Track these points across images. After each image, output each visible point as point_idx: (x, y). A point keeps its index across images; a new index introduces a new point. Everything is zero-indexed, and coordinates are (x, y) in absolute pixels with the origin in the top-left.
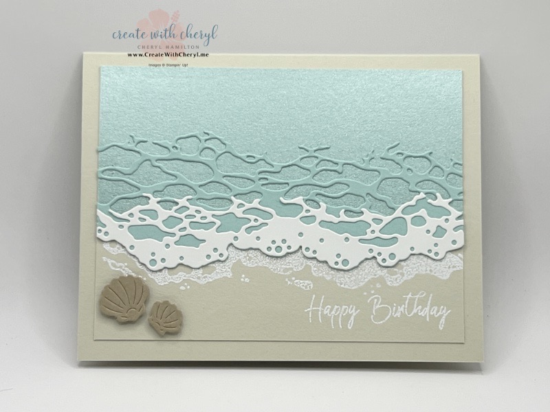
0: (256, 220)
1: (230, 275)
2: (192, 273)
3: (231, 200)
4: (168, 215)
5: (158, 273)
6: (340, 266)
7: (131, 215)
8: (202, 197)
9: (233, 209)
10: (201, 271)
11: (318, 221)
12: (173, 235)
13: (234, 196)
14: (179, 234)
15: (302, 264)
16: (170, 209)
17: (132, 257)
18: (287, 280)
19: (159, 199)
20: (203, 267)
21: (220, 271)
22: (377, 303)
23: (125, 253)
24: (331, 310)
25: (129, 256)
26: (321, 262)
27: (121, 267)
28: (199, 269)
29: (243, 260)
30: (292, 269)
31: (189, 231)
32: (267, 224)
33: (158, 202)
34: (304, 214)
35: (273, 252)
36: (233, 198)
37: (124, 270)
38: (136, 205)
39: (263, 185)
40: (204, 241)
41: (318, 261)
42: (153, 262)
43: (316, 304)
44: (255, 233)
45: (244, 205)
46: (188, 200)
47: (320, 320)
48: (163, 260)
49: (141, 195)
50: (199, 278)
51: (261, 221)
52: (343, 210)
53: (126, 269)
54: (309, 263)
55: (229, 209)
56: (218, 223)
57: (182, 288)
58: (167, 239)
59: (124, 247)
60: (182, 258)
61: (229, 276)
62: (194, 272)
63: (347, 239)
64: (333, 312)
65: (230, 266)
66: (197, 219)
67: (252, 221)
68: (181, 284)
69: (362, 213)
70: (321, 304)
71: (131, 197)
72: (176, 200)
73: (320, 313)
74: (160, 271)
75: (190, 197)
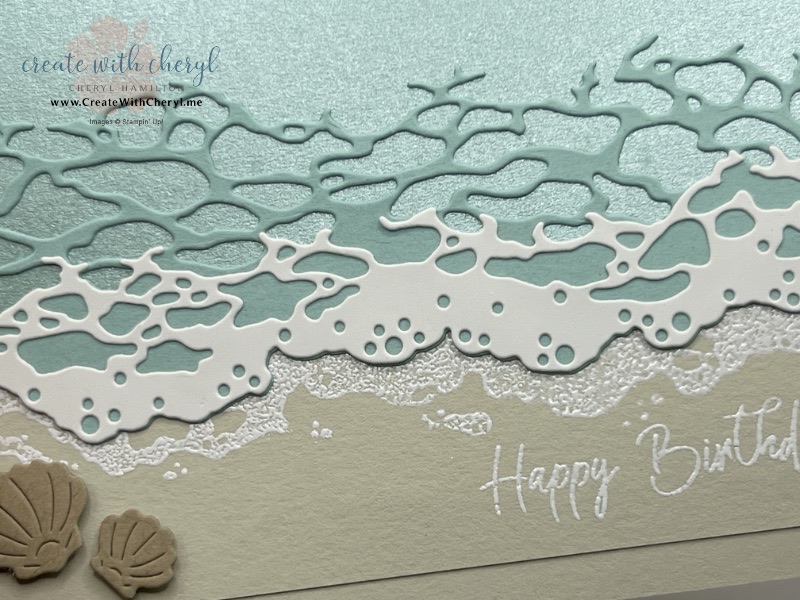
0: (328, 281)
1: (281, 426)
2: (190, 435)
3: (259, 242)
4: (112, 302)
5: (108, 447)
6: (553, 364)
7: (21, 314)
8: (188, 245)
9: (269, 262)
10: (210, 425)
11: (482, 258)
12: (130, 347)
13: (267, 230)
14: (144, 343)
15: (457, 374)
16: (115, 287)
17: (37, 417)
18: (425, 417)
19: (83, 265)
20: (213, 414)
21: (257, 421)
22: (660, 442)
23: (21, 409)
24: (547, 478)
25: (30, 415)
26: (504, 360)
27: (13, 446)
28: (203, 421)
29: (309, 385)
30: (432, 389)
31: (169, 331)
32: (356, 287)
33: (83, 273)
34: (444, 248)
35: (382, 355)
36: (263, 236)
37: (21, 452)
38: (30, 289)
39: (333, 192)
40: (209, 351)
41: (496, 358)
42: (91, 421)
43: (508, 467)
44: (331, 313)
45: (293, 249)
46: (154, 256)
47: (522, 505)
48: (114, 413)
49: (36, 261)
50: (207, 445)
51: (341, 281)
52: (541, 224)
53: (27, 448)
54: (475, 366)
55: (257, 264)
56: (237, 301)
57: (170, 475)
58: (118, 361)
59: (14, 396)
60: (158, 401)
61: (281, 430)
62: (192, 433)
63: (560, 294)
64: (553, 481)
65: (282, 404)
66: (185, 299)
67: (320, 286)
68: (167, 465)
69: (589, 222)
70: (519, 466)
71: (15, 269)
72: (124, 261)
73: (519, 487)
74: (110, 440)
75: (159, 249)
